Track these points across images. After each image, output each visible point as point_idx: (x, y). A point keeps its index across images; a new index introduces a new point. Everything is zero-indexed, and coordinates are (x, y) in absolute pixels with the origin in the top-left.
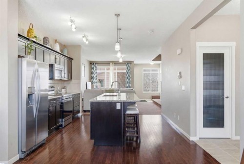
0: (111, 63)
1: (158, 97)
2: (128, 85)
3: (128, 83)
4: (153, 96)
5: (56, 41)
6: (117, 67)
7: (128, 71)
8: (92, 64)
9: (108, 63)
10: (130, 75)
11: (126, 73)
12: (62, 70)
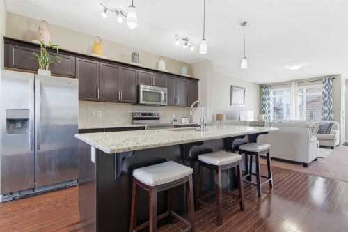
0: (293, 84)
2: (326, 116)
3: (326, 112)
5: (162, 57)
6: (305, 88)
7: (327, 93)
8: (263, 88)
9: (288, 84)
10: (331, 99)
11: (323, 96)
12: (162, 92)
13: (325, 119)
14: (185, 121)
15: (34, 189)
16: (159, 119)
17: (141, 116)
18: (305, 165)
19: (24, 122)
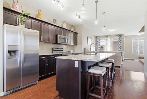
0: (108, 37)
1: (143, 58)
2: (119, 49)
3: (119, 48)
4: (140, 57)
5: (64, 22)
6: (112, 38)
7: (120, 40)
8: (97, 38)
9: (107, 36)
10: (121, 43)
11: (118, 42)
12: (66, 38)
13: (119, 50)
14: (72, 52)
15: (19, 87)
16: (63, 51)
17: (56, 49)
18: (119, 67)
19: (15, 52)
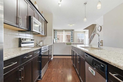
0: (64, 31)
3: (71, 40)
